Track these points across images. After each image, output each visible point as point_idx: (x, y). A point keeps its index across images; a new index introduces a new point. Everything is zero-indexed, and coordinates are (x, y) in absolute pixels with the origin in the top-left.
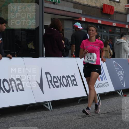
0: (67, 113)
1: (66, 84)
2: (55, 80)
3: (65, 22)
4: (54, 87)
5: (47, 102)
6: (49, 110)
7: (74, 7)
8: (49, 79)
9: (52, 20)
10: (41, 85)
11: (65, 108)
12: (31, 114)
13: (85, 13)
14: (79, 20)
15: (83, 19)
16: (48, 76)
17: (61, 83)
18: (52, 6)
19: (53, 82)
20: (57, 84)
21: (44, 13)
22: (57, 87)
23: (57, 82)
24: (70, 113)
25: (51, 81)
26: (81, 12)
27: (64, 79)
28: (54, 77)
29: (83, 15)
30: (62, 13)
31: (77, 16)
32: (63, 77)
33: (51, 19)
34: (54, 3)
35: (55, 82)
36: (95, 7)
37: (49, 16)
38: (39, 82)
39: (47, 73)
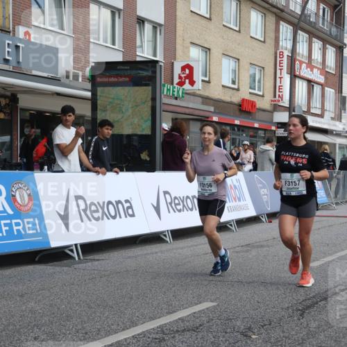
0: (192, 246)
1: (190, 207)
2: (177, 201)
3: (191, 122)
4: (175, 212)
5: (165, 232)
6: (167, 242)
7: (203, 103)
8: (169, 200)
9: (174, 120)
10: (157, 209)
11: (189, 239)
12: (143, 248)
13: (217, 111)
14: (209, 119)
15: (215, 119)
16: (167, 196)
17: (184, 206)
18: (174, 102)
19: (173, 205)
20: (179, 207)
21: (164, 111)
22: (180, 211)
23: (179, 204)
24: (196, 246)
25: (171, 203)
26: (212, 109)
27: (188, 200)
28: (175, 198)
29: (215, 113)
30: (187, 111)
31: (207, 114)
32: (188, 197)
33: (172, 119)
34: (176, 98)
35: (176, 205)
36: (231, 103)
37: (170, 116)
38: (155, 205)
39: (166, 193)
